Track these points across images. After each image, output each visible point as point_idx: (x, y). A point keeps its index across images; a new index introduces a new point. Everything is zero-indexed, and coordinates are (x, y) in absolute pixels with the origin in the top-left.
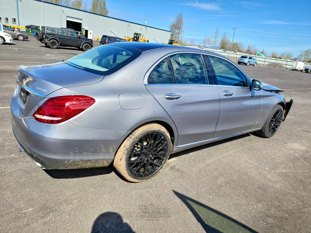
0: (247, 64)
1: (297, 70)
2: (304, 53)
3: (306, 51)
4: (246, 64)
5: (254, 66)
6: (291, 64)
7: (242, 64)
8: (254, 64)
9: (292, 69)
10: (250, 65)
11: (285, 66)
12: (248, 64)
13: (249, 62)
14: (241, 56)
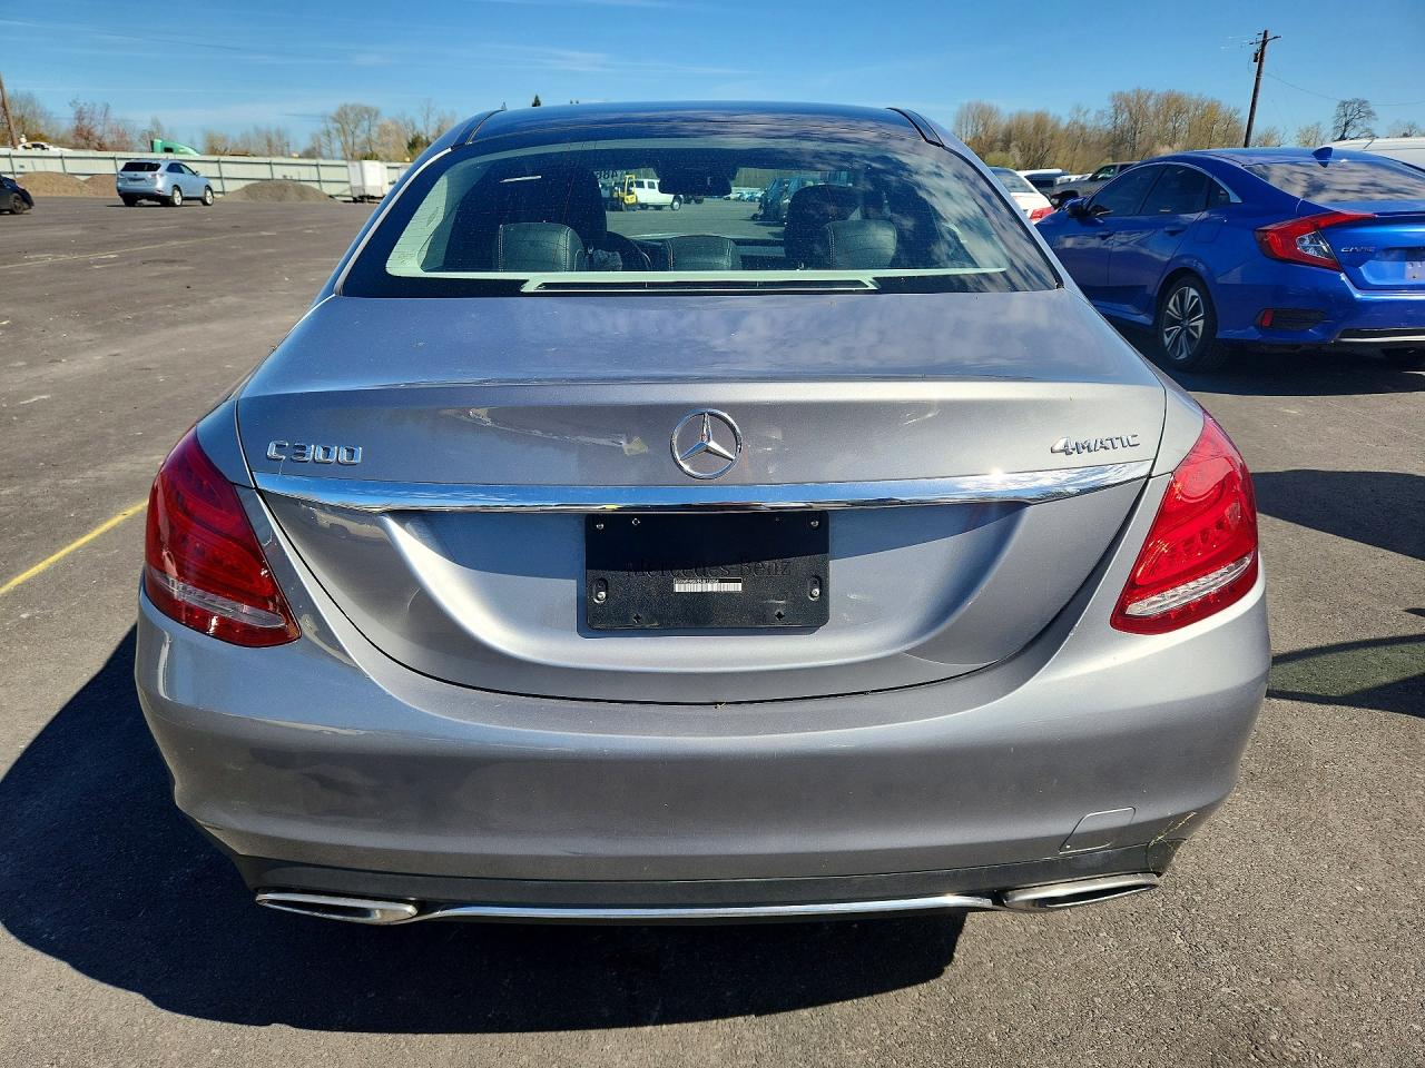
0: (172, 197)
1: (373, 197)
2: (332, 126)
3: (339, 115)
4: (166, 201)
5: (205, 203)
6: (340, 174)
7: (144, 202)
8: (201, 195)
9: (351, 199)
10: (185, 203)
11: (316, 186)
12: (178, 200)
13: (177, 187)
14: (121, 164)
